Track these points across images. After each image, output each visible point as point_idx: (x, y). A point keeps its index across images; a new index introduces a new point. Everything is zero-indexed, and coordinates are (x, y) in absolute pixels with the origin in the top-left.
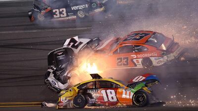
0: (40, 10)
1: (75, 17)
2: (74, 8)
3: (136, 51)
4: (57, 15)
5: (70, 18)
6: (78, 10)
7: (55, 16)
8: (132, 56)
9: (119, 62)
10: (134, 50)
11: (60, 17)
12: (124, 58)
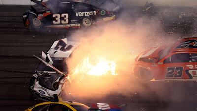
0: (38, 13)
1: (79, 25)
2: (78, 14)
3: (193, 60)
4: (56, 21)
5: (72, 25)
6: (84, 17)
7: (54, 22)
8: (188, 66)
9: (171, 73)
10: (191, 59)
11: (61, 24)
12: (177, 69)
